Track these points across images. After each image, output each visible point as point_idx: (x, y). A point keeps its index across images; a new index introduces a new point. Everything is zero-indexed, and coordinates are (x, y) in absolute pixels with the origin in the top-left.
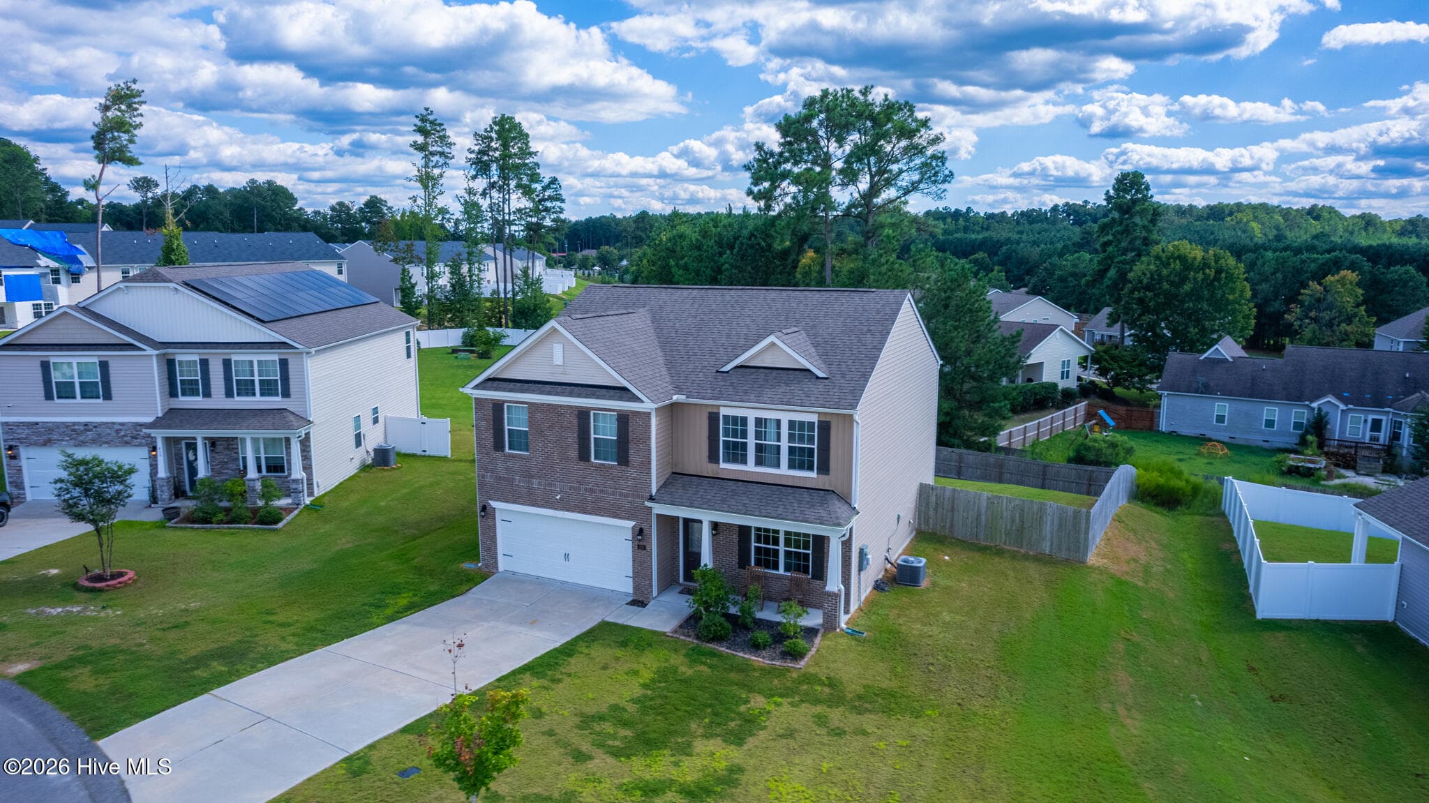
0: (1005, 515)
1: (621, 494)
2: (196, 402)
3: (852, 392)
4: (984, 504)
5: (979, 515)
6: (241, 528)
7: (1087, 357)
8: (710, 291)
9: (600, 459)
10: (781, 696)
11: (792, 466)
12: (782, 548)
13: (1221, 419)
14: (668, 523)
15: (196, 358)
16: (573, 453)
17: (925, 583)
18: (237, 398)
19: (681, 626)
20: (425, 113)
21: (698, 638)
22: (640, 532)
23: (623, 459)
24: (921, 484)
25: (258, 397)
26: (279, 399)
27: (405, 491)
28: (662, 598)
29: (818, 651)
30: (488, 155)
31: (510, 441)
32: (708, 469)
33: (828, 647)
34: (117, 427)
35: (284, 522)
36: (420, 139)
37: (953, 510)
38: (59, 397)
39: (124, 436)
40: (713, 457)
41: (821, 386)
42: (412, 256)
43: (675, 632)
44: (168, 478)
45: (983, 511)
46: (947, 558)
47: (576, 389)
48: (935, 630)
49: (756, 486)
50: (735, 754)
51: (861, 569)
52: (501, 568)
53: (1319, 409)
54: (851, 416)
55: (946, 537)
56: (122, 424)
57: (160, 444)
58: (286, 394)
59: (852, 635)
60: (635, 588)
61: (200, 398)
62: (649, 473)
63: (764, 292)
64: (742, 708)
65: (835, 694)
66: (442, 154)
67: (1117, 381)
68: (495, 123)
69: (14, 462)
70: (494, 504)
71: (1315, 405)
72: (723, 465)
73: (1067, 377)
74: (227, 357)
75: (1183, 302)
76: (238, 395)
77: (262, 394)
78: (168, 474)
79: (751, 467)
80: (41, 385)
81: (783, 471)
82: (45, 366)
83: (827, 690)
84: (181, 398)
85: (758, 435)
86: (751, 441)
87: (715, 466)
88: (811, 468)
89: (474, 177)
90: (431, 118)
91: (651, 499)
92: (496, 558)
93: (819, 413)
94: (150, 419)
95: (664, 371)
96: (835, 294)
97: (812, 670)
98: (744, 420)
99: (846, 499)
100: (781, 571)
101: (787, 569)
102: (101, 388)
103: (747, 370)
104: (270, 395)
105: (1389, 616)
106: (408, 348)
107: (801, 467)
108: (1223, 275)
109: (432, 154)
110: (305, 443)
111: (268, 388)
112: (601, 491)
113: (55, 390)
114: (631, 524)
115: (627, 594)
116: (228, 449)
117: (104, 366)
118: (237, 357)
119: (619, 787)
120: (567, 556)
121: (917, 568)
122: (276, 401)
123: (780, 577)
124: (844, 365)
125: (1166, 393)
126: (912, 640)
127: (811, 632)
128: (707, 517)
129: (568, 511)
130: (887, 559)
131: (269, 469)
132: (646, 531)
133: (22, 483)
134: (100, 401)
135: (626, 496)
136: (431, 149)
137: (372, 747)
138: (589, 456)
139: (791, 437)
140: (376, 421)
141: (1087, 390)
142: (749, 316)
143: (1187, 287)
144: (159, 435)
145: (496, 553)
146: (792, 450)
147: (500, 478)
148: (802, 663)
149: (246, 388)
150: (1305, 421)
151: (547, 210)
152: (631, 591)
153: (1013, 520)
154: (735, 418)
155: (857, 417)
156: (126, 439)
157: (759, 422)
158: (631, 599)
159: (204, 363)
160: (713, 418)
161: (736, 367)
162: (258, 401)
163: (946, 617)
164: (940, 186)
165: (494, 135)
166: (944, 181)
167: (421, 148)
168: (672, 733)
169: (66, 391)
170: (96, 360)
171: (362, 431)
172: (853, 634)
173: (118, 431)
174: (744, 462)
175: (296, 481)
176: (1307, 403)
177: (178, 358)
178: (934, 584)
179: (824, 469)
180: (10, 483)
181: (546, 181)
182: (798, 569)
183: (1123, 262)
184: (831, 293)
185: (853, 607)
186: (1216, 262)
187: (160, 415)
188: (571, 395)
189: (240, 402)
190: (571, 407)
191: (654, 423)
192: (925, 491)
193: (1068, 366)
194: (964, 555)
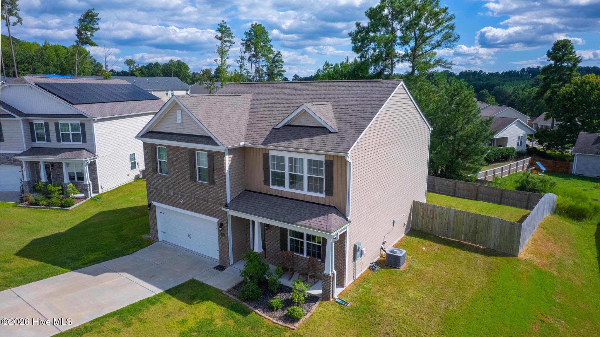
0: (465, 223)
1: (211, 202)
2: (43, 144)
3: (348, 141)
4: (452, 215)
5: (449, 222)
6: (52, 208)
7: (532, 135)
9: (202, 180)
11: (310, 189)
12: (305, 241)
14: (237, 221)
15: (42, 122)
16: (187, 176)
17: (403, 267)
18: (62, 143)
19: (234, 287)
20: (222, 23)
21: (240, 297)
22: (221, 226)
23: (212, 181)
24: (414, 201)
25: (72, 143)
28: (235, 266)
29: (312, 315)
30: (250, 42)
31: (160, 168)
32: (263, 188)
33: (320, 312)
34: (7, 156)
35: (74, 206)
36: (219, 34)
37: (433, 218)
39: (10, 160)
40: (266, 182)
41: (330, 137)
42: (214, 86)
43: (229, 291)
44: (28, 182)
45: (452, 219)
46: (424, 248)
47: (188, 138)
48: (399, 305)
49: (288, 201)
51: (355, 258)
52: (160, 239)
54: (344, 157)
55: (428, 234)
56: (9, 154)
57: (24, 165)
58: (84, 141)
59: (340, 304)
60: (221, 258)
61: (45, 142)
62: (226, 189)
66: (229, 41)
67: (548, 147)
68: (253, 27)
70: (154, 203)
72: (272, 187)
73: (521, 145)
74: (56, 122)
75: (589, 106)
76: (63, 141)
77: (74, 141)
78: (29, 180)
79: (287, 189)
81: (305, 192)
84: (37, 142)
85: (291, 168)
86: (287, 172)
87: (267, 186)
88: (321, 192)
89: (245, 52)
90: (225, 25)
91: (226, 206)
92: (157, 233)
93: (326, 155)
94: (20, 152)
95: (244, 128)
96: (357, 83)
97: (302, 331)
98: (283, 158)
99: (342, 212)
100: (305, 255)
101: (308, 254)
103: (291, 128)
104: (77, 141)
107: (316, 191)
109: (226, 41)
110: (92, 166)
111: (76, 138)
112: (202, 199)
114: (217, 220)
115: (217, 261)
116: (59, 168)
118: (61, 121)
120: (189, 235)
121: (399, 257)
122: (80, 144)
123: (303, 259)
124: (348, 124)
125: (577, 154)
126: (381, 311)
127: (312, 299)
128: (258, 220)
129: (187, 210)
130: (382, 248)
131: (78, 179)
132: (225, 225)
135: (214, 203)
136: (225, 39)
138: (196, 178)
139: (310, 170)
141: (531, 152)
143: (592, 97)
144: (24, 160)
145: (157, 231)
146: (310, 179)
147: (156, 189)
148: (297, 325)
149: (66, 138)
151: (276, 66)
152: (218, 258)
153: (470, 227)
154: (278, 157)
155: (349, 159)
156: (11, 161)
157: (291, 160)
158: (218, 264)
159: (47, 124)
160: (266, 156)
161: (285, 126)
162: (71, 144)
164: (452, 43)
165: (252, 32)
166: (455, 40)
167: (221, 39)
171: (137, 161)
172: (342, 304)
173: (7, 158)
174: (283, 185)
175: (86, 185)
177: (35, 122)
178: (410, 267)
179: (329, 192)
181: (276, 53)
182: (313, 254)
183: (556, 87)
185: (348, 281)
187: (25, 150)
189: (64, 144)
190: (186, 148)
191: (228, 159)
192: (416, 205)
193: (521, 140)
194: (436, 247)
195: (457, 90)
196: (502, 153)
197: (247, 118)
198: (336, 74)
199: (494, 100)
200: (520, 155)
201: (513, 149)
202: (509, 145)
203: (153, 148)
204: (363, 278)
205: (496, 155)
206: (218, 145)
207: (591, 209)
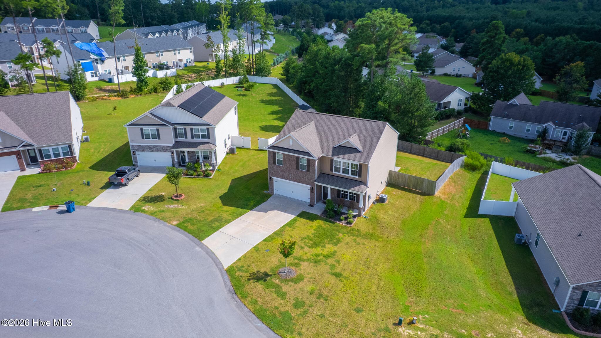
0: (413, 181)
1: (307, 179)
2: (183, 140)
3: (368, 157)
4: (407, 177)
5: (406, 180)
6: (200, 178)
7: (469, 97)
9: (302, 169)
10: (346, 234)
11: (352, 174)
12: (349, 194)
13: (511, 127)
14: (319, 187)
15: (182, 128)
16: (295, 167)
17: (386, 202)
18: (195, 139)
19: (322, 213)
21: (327, 217)
22: (312, 189)
24: (390, 171)
26: (207, 139)
28: (318, 204)
29: (356, 222)
31: (277, 162)
32: (330, 173)
33: (359, 221)
34: (162, 147)
35: (212, 176)
37: (398, 178)
38: (146, 138)
39: (165, 150)
40: (332, 170)
41: (360, 154)
43: (321, 215)
44: (177, 161)
45: (407, 179)
46: (395, 193)
47: (296, 152)
48: (386, 217)
49: (342, 178)
50: (334, 248)
51: (369, 200)
52: (275, 193)
53: (546, 127)
54: (367, 165)
55: (396, 185)
56: (163, 146)
57: (175, 153)
58: (209, 138)
60: (311, 201)
62: (315, 174)
64: (337, 237)
65: (358, 233)
67: (479, 107)
69: (134, 156)
70: (273, 177)
71: (544, 125)
72: (334, 172)
73: (460, 105)
74: (191, 128)
77: (202, 138)
79: (341, 173)
80: (141, 135)
81: (350, 175)
82: (142, 130)
83: (357, 233)
84: (179, 139)
85: (343, 166)
86: (341, 167)
87: (332, 172)
88: (357, 175)
91: (315, 181)
92: (273, 191)
93: (359, 162)
94: (171, 145)
96: (367, 122)
97: (354, 227)
98: (340, 162)
99: (365, 184)
100: (348, 199)
101: (350, 199)
102: (157, 136)
103: (341, 147)
104: (204, 138)
105: (513, 215)
106: (235, 112)
107: (354, 175)
108: (525, 68)
110: (215, 153)
111: (203, 136)
112: (302, 177)
113: (144, 136)
114: (310, 186)
115: (308, 203)
116: (193, 153)
117: (158, 130)
118: (194, 127)
119: (311, 255)
120: (292, 192)
121: (385, 198)
122: (206, 140)
123: (348, 201)
124: (367, 148)
125: (493, 117)
126: (380, 219)
127: (355, 216)
128: (329, 187)
129: (293, 181)
130: (377, 194)
131: (204, 158)
132: (314, 188)
133: (137, 161)
134: (157, 140)
135: (309, 179)
137: (258, 244)
138: (299, 168)
139: (352, 168)
140: (229, 138)
141: (467, 110)
143: (510, 73)
144: (174, 150)
145: (273, 189)
146: (352, 171)
147: (275, 171)
148: (352, 225)
149: (198, 136)
150: (540, 131)
152: (309, 202)
153: (415, 182)
154: (337, 161)
155: (369, 165)
158: (309, 204)
159: (185, 129)
160: (332, 160)
161: (338, 146)
162: (201, 140)
163: (390, 213)
168: (321, 243)
169: (148, 137)
170: (155, 129)
171: (226, 143)
172: (366, 218)
173: (162, 148)
175: (213, 162)
176: (542, 124)
177: (178, 128)
178: (389, 202)
179: (360, 176)
180: (134, 161)
182: (352, 199)
183: (489, 59)
185: (366, 209)
186: (524, 62)
187: (174, 144)
188: (294, 153)
189: (195, 140)
190: (294, 156)
191: (317, 162)
192: (391, 172)
193: (461, 102)
194: (400, 192)
195: (415, 85)
196: (446, 114)
197: (317, 139)
200: (458, 115)
201: (454, 110)
202: (452, 106)
203: (274, 153)
204: (371, 207)
206: (312, 156)
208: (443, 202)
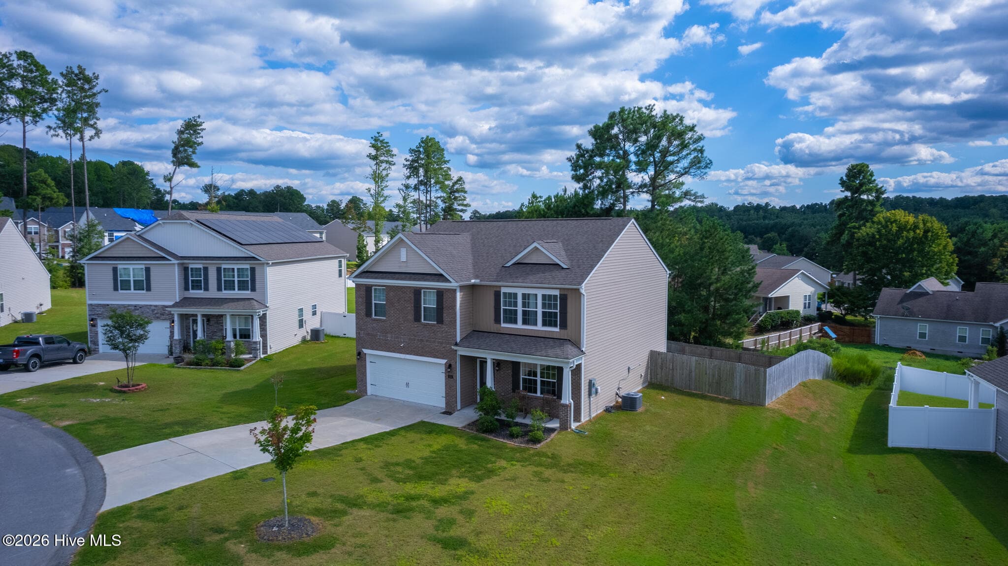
0: (708, 372)
1: (439, 342)
2: (200, 293)
3: (582, 276)
6: (218, 369)
7: (825, 293)
8: (510, 222)
9: (427, 321)
10: (517, 461)
11: (544, 324)
12: (539, 379)
13: (923, 335)
14: (469, 361)
15: (201, 266)
16: (411, 317)
17: (640, 409)
18: (224, 292)
19: (469, 425)
20: (377, 135)
21: (477, 431)
22: (449, 366)
23: (440, 320)
24: (651, 351)
25: (236, 291)
26: (249, 292)
27: (326, 354)
28: (462, 411)
29: (552, 440)
30: (418, 163)
31: (375, 311)
32: (494, 327)
33: (559, 439)
34: (153, 308)
35: (246, 367)
36: (374, 152)
37: (673, 369)
38: (121, 289)
39: (156, 313)
40: (497, 320)
41: (563, 273)
42: (365, 227)
43: (464, 427)
44: (180, 340)
46: (663, 398)
47: (413, 276)
48: (636, 434)
49: (522, 337)
50: (473, 486)
51: (590, 394)
52: (369, 392)
53: (1002, 328)
54: (579, 289)
55: (668, 387)
56: (156, 306)
57: (176, 318)
58: (253, 289)
59: (578, 433)
60: (447, 403)
61: (202, 291)
62: (455, 328)
63: (543, 221)
64: (489, 466)
65: (555, 462)
66: (387, 162)
67: (850, 311)
68: (422, 142)
69: (94, 328)
70: (365, 351)
71: (998, 325)
72: (503, 325)
73: (809, 307)
74: (219, 266)
75: (897, 254)
76: (225, 289)
77: (239, 289)
78: (180, 337)
79: (520, 325)
80: (112, 281)
81: (539, 327)
82: (115, 270)
83: (550, 460)
84: (191, 291)
85: (524, 305)
86: (520, 309)
87: (498, 325)
88: (556, 326)
89: (408, 177)
90: (381, 139)
91: (456, 344)
92: (366, 386)
93: (560, 289)
94: (171, 303)
95: (470, 267)
96: (586, 221)
97: (544, 450)
98: (515, 295)
99: (577, 344)
100: (539, 394)
101: (541, 393)
102: (145, 284)
103: (519, 265)
104: (244, 290)
105: (991, 448)
106: (340, 271)
107: (550, 325)
108: (930, 234)
109: (382, 162)
110: (263, 319)
111: (243, 286)
112: (427, 341)
113: (119, 284)
114: (444, 361)
115: (442, 408)
116: (218, 323)
117: (148, 270)
118: (225, 266)
119: (392, 496)
120: (407, 384)
121: (634, 399)
122: (247, 294)
123: (537, 398)
124: (581, 261)
125: (879, 316)
126: (618, 438)
127: (550, 431)
128: (490, 356)
129: (408, 354)
130: (617, 394)
131: (241, 337)
132: (453, 366)
133: (98, 341)
134: (144, 292)
135: (442, 343)
136: (382, 158)
137: (252, 468)
138: (420, 318)
139: (544, 306)
140: (314, 313)
141: (824, 317)
142: (530, 235)
143: (900, 242)
144: (176, 312)
145: (366, 383)
146: (544, 313)
147: (369, 334)
148: (539, 446)
149: (230, 286)
150: (991, 337)
151: (455, 198)
152: (443, 405)
153: (713, 376)
154: (510, 294)
155: (583, 291)
156: (157, 315)
157: (524, 295)
158: (444, 410)
159: (206, 269)
160: (497, 294)
161: (514, 264)
162: (236, 293)
164: (702, 170)
165: (421, 149)
166: (706, 167)
167: (375, 158)
168: (437, 474)
169: (126, 285)
170: (143, 267)
171: (304, 318)
173: (153, 311)
174: (516, 322)
175: (256, 343)
176: (991, 323)
177: (191, 266)
178: (647, 411)
179: (564, 326)
180: (91, 341)
181: (455, 179)
182: (548, 392)
183: (854, 227)
184: (583, 221)
185: (584, 418)
186: (924, 224)
187: (178, 301)
188: (410, 279)
189: (226, 294)
190: (410, 287)
191: (459, 296)
192: (653, 355)
193: (809, 300)
194: (677, 398)
196: (782, 318)
197: (470, 257)
198: (548, 209)
199: (785, 248)
200: (808, 320)
201: (798, 312)
202: (792, 307)
203: (368, 289)
204: (598, 418)
205: (773, 321)
206: (451, 282)
207: (869, 372)
208: (788, 419)
